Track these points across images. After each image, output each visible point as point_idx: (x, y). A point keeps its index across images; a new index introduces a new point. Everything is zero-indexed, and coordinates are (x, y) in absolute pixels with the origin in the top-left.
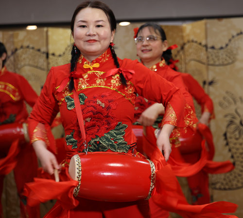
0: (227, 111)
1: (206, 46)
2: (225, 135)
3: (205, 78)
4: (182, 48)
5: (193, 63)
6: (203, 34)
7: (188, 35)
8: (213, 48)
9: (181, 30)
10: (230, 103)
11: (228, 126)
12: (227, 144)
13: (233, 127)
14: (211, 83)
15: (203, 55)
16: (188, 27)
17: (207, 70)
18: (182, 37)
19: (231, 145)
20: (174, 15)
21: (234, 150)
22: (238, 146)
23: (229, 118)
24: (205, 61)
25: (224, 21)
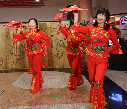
0: (56, 42)
1: (52, 28)
2: (56, 47)
3: (52, 35)
4: (47, 28)
5: (49, 31)
6: (51, 25)
7: (48, 25)
8: (53, 28)
9: (46, 24)
10: (57, 40)
11: (57, 45)
12: (56, 49)
13: (58, 45)
14: (53, 36)
15: (51, 30)
16: (48, 23)
17: (52, 33)
19: (57, 49)
20: (45, 21)
21: (58, 51)
22: (59, 50)
23: (57, 44)
24: (51, 31)
25: (56, 22)
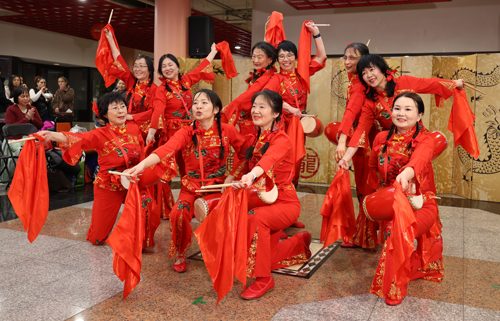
0: (488, 119)
1: (476, 73)
2: (485, 135)
3: (474, 95)
4: (456, 74)
6: (474, 64)
7: (462, 65)
8: (481, 74)
9: (456, 61)
10: (491, 114)
11: (488, 129)
12: (487, 142)
13: (492, 130)
14: (477, 99)
15: (473, 79)
16: (462, 59)
18: (457, 66)
19: (490, 143)
21: (491, 147)
22: (494, 144)
23: (489, 124)
24: (474, 83)
25: (491, 55)
